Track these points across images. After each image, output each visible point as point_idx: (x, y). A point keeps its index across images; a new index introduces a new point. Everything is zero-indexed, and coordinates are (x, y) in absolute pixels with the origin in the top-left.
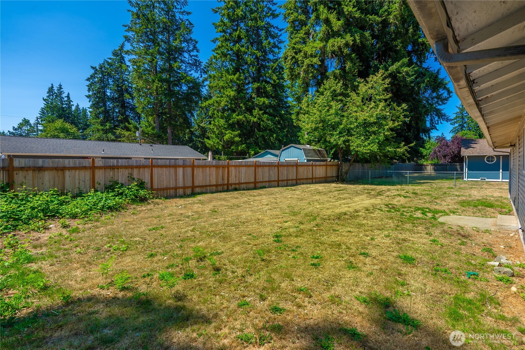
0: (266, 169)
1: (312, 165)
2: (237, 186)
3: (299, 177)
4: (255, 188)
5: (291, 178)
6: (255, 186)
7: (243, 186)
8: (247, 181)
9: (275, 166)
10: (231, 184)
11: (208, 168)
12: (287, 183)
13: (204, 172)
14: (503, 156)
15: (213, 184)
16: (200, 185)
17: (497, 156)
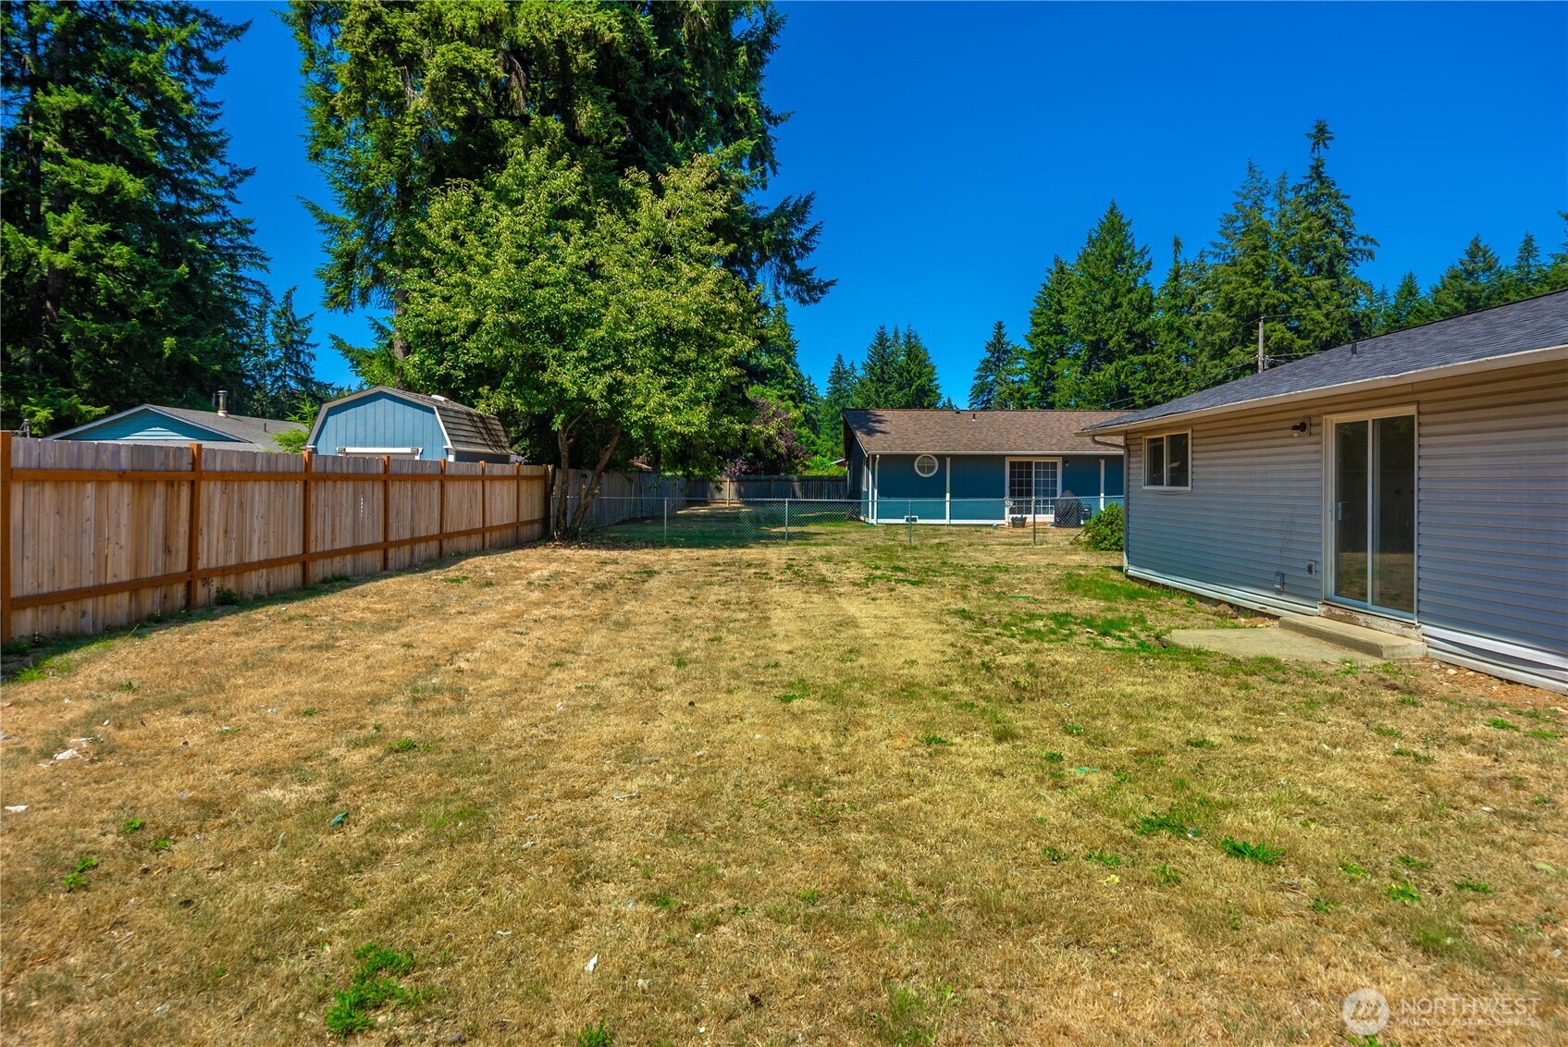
0: (346, 490)
1: (483, 478)
2: (231, 584)
3: (448, 528)
4: (307, 588)
5: (423, 534)
6: (305, 573)
7: (255, 581)
8: (274, 554)
9: (373, 478)
10: (208, 574)
11: (90, 488)
12: (412, 554)
13: (70, 508)
14: (952, 457)
15: (115, 580)
16: (45, 590)
17: (941, 458)
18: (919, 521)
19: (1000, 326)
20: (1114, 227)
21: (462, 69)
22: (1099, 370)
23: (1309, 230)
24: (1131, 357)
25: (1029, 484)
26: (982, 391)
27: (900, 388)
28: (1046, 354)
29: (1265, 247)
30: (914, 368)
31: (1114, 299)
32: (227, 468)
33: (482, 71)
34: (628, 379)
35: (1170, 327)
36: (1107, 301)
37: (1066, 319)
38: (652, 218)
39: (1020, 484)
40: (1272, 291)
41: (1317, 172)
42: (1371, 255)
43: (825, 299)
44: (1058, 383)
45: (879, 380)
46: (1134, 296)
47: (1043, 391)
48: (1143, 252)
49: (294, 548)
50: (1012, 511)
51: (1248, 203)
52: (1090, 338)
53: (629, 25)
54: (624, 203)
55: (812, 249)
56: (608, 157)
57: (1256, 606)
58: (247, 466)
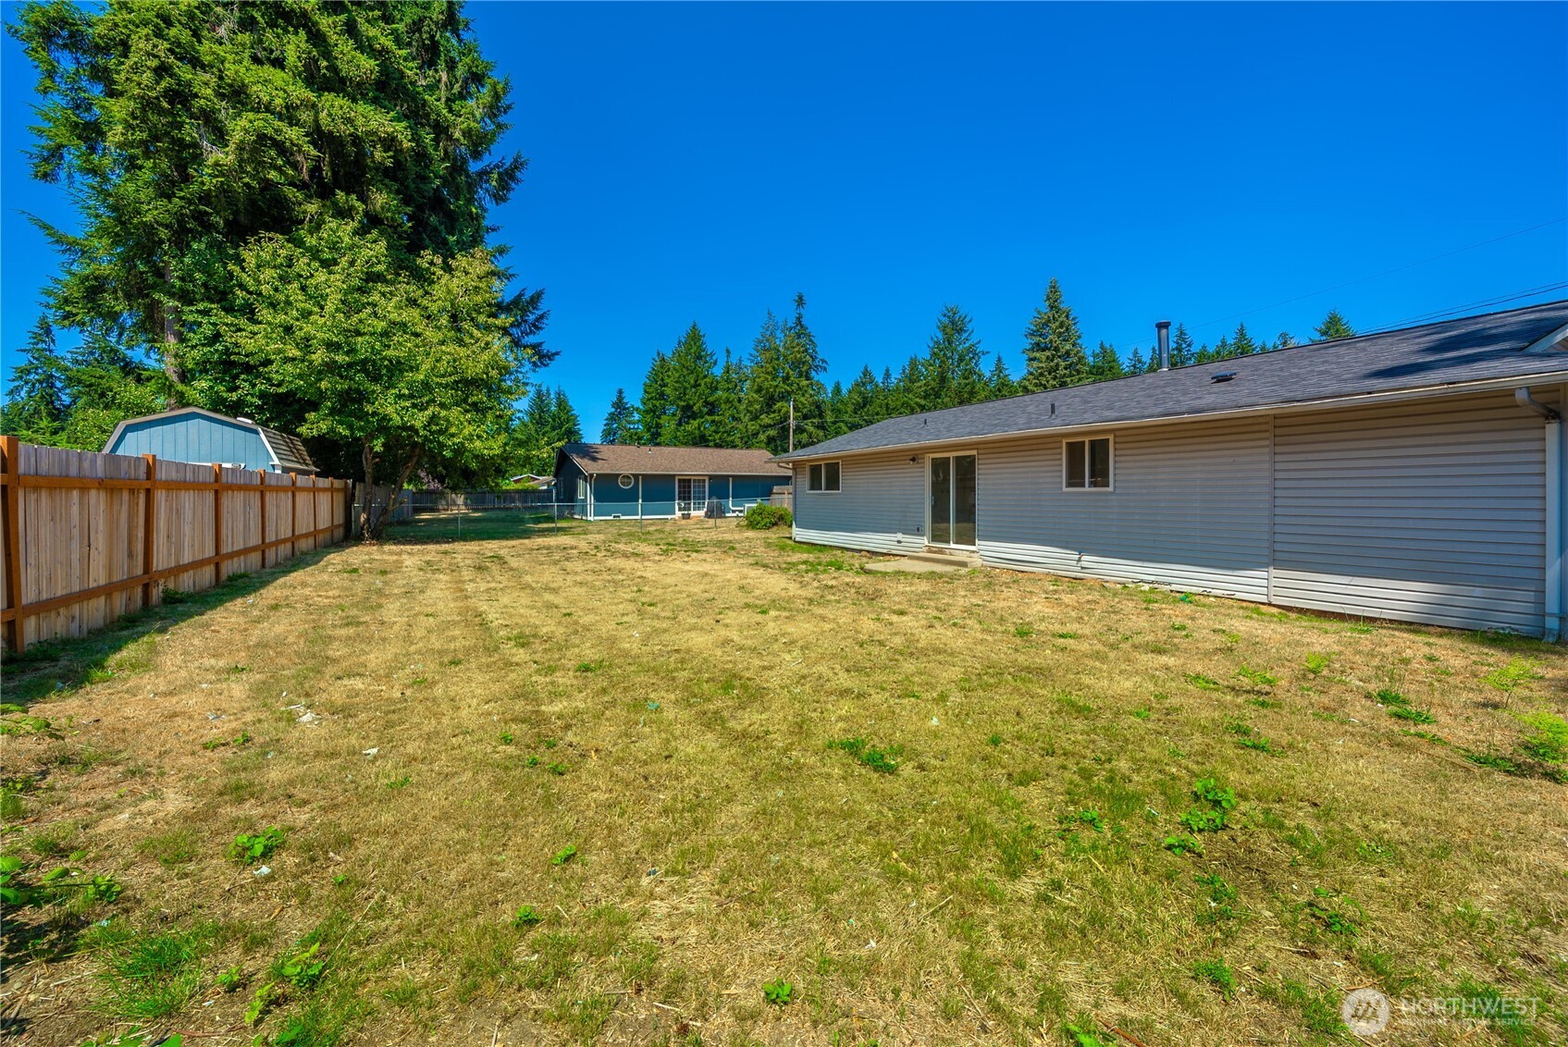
0: (239, 499)
1: (314, 490)
2: (171, 584)
3: (297, 531)
4: (221, 586)
5: (283, 536)
6: (217, 575)
7: (187, 581)
8: (198, 556)
10: (158, 576)
11: (76, 495)
12: (277, 555)
13: (61, 515)
14: (643, 475)
15: (95, 585)
16: (44, 596)
17: (636, 476)
18: (622, 518)
19: (620, 392)
20: (695, 337)
21: (271, 138)
22: (688, 423)
23: (799, 352)
24: (707, 417)
25: (689, 492)
26: (609, 434)
27: (554, 429)
28: (654, 412)
29: (778, 359)
30: (564, 417)
31: (696, 381)
32: (169, 479)
33: (294, 145)
34: (443, 413)
35: (728, 401)
36: (692, 382)
37: (668, 391)
38: (449, 292)
39: (684, 492)
40: (781, 384)
41: (799, 319)
42: (825, 369)
43: (553, 364)
44: (662, 431)
45: (538, 423)
46: (707, 380)
47: (652, 435)
48: (712, 355)
49: (209, 552)
50: (680, 509)
51: (768, 333)
52: (683, 403)
53: (416, 138)
54: (422, 277)
55: (541, 328)
56: (400, 237)
57: (885, 551)
58: (180, 477)
